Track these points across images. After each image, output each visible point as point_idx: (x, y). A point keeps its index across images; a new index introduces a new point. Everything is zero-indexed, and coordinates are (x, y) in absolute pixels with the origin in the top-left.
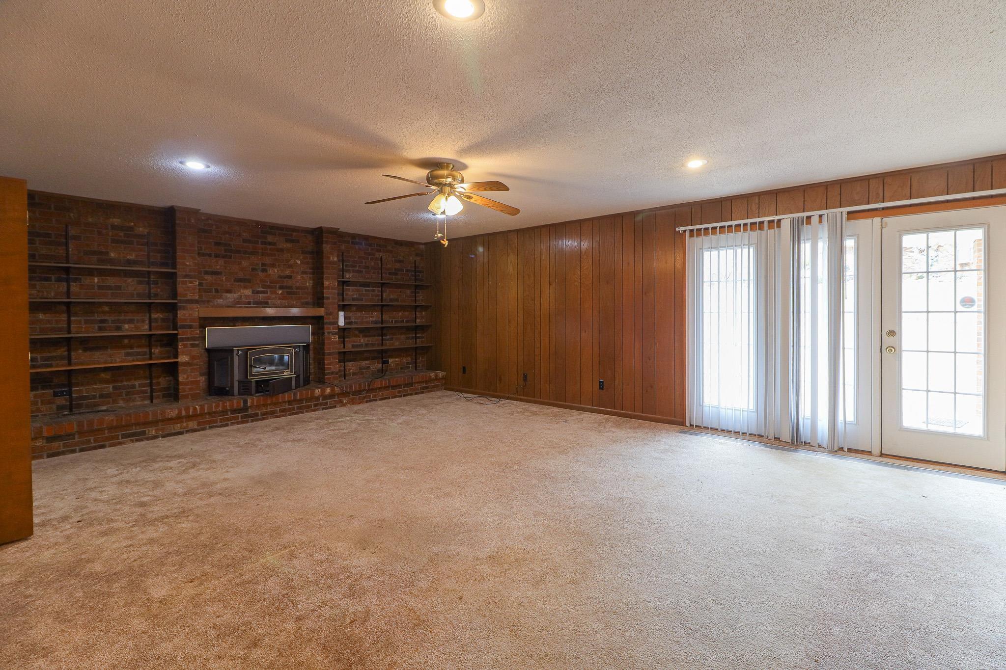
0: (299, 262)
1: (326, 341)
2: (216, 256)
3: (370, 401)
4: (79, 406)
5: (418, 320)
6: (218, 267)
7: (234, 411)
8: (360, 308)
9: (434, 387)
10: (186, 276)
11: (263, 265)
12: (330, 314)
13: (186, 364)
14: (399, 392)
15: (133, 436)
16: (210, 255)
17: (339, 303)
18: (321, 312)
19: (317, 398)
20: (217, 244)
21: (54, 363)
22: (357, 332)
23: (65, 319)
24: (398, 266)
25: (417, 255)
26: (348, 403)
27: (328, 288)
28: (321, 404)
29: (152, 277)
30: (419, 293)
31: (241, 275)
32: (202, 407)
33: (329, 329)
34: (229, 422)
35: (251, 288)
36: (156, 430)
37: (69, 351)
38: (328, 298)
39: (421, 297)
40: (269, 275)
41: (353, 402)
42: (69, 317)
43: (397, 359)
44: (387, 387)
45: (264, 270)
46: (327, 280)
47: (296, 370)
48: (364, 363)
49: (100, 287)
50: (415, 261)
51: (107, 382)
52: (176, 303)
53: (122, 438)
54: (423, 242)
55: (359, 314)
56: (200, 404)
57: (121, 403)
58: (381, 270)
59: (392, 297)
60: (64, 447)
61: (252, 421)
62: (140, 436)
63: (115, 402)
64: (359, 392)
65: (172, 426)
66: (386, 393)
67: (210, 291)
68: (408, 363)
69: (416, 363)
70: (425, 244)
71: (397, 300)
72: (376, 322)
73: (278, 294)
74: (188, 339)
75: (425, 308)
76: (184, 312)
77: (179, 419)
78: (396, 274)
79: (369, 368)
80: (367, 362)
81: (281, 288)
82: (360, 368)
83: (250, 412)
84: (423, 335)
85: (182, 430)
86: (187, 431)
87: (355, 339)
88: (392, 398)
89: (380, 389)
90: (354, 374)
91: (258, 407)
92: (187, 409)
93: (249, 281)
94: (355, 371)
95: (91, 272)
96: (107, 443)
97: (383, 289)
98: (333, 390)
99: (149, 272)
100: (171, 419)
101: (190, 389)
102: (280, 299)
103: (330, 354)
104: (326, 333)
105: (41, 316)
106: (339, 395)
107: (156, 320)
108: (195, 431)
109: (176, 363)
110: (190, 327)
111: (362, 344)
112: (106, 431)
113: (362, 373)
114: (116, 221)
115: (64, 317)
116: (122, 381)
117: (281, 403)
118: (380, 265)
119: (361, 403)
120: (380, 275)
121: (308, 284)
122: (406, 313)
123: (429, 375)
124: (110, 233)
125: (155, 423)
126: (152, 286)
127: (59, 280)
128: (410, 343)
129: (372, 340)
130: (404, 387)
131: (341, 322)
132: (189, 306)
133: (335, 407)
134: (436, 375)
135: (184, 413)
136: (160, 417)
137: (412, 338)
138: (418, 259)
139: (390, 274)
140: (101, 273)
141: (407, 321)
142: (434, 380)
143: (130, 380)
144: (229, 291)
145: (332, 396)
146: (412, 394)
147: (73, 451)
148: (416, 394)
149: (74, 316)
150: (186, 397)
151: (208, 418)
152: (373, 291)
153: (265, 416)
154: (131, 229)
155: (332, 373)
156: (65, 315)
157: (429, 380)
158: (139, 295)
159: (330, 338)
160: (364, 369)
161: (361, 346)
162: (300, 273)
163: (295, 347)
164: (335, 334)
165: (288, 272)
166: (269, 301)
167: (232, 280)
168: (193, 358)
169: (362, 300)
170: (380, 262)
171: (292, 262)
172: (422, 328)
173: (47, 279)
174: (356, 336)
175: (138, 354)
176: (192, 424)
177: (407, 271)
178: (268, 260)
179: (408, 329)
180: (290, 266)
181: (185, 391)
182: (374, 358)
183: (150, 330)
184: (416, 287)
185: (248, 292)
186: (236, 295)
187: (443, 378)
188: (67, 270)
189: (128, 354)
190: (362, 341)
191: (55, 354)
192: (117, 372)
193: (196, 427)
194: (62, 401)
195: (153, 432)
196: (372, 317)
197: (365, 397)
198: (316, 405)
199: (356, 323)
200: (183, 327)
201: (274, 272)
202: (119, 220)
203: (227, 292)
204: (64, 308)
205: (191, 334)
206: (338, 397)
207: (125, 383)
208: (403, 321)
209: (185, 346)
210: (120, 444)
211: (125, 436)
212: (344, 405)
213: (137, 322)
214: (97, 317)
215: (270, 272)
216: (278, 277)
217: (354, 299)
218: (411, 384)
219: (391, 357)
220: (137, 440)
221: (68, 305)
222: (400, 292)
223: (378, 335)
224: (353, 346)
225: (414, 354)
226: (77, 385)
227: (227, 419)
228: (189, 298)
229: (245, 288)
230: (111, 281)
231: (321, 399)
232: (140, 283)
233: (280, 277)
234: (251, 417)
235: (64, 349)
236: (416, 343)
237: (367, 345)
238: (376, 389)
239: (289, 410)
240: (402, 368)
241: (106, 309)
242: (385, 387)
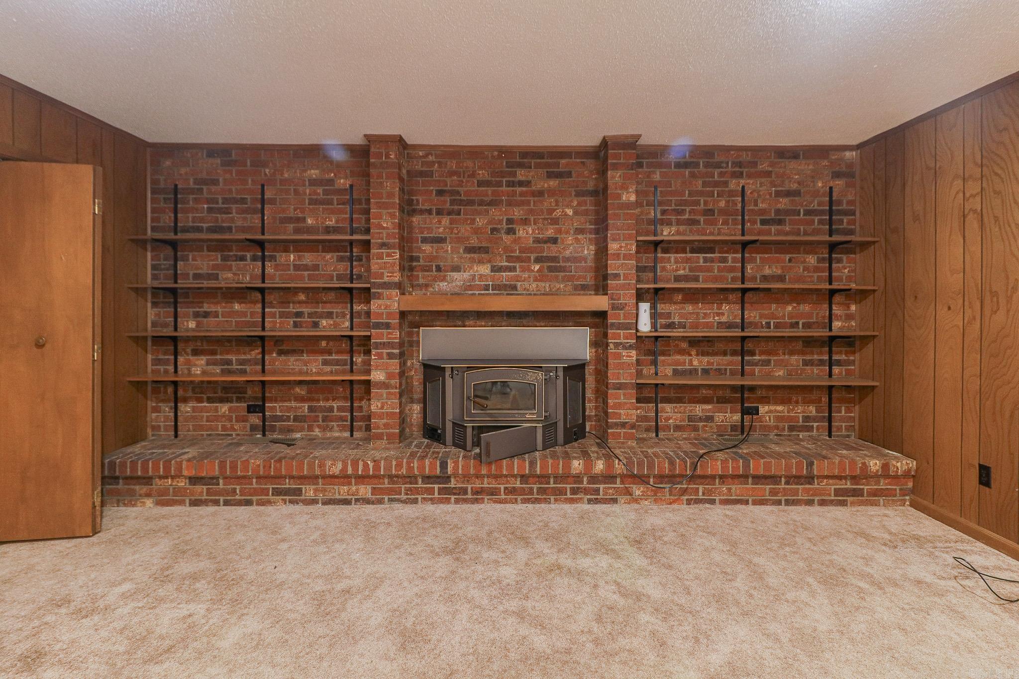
0: (570, 212)
1: (610, 361)
2: (439, 212)
3: (698, 501)
4: (273, 429)
5: (837, 324)
6: (441, 230)
7: (427, 479)
8: (692, 296)
9: (875, 493)
10: (383, 245)
11: (510, 221)
12: (621, 307)
13: (384, 385)
14: (773, 492)
15: (285, 495)
16: (429, 212)
17: (638, 286)
18: (600, 303)
19: (578, 478)
20: (440, 193)
21: (248, 368)
22: (684, 345)
23: (260, 310)
24: (784, 203)
25: (837, 175)
26: (645, 497)
27: (617, 256)
28: (586, 491)
29: (355, 250)
30: (839, 261)
31: (474, 242)
32: (377, 467)
33: (617, 337)
34: (420, 497)
35: (489, 261)
36: (316, 490)
37: (263, 353)
38: (617, 276)
39: (846, 271)
40: (519, 238)
41: (656, 496)
42: (263, 308)
43: (780, 408)
44: (743, 478)
45: (510, 231)
46: (614, 240)
47: (547, 414)
48: (699, 409)
49: (297, 268)
50: (831, 188)
51: (302, 399)
52: (368, 289)
53: (273, 495)
54: (855, 142)
55: (689, 308)
56: (378, 455)
57: (317, 432)
58: (743, 216)
59: (767, 271)
60: (208, 494)
61: (457, 501)
62: (293, 495)
64: (672, 478)
65: (336, 487)
66: (736, 488)
67: (429, 270)
68: (807, 419)
69: (830, 419)
70: (859, 147)
71: (781, 278)
72: (729, 326)
73: (533, 271)
74: (384, 345)
75: (861, 295)
76: (380, 302)
77: (344, 478)
78: (780, 222)
79: (710, 419)
80: (709, 407)
81: (538, 260)
82: (690, 419)
83: (453, 484)
84: (852, 358)
85: (350, 497)
86: (357, 500)
87: (678, 357)
88: (755, 503)
89: (723, 478)
90: (678, 428)
91: (466, 477)
92: (355, 464)
93: (486, 250)
94: (678, 423)
95: (285, 246)
96: (254, 498)
97: (747, 255)
98: (609, 466)
99: (351, 243)
100: (333, 477)
101: (386, 426)
102: (536, 280)
103: (620, 387)
104: (611, 346)
105: (237, 307)
106: (623, 477)
107: (359, 313)
108: (367, 501)
109: (368, 382)
110: (387, 326)
111: (696, 370)
113: (696, 429)
114: (314, 173)
115: (258, 308)
116: (318, 400)
117: (506, 476)
118: (740, 205)
119: (674, 502)
120: (740, 227)
121: (586, 252)
122: (805, 308)
123: (864, 464)
124: (308, 191)
125: (312, 479)
126: (354, 263)
127: (254, 259)
128: (816, 375)
129: (717, 361)
130: (787, 483)
131: (645, 325)
132: (386, 292)
133: (615, 501)
134: (885, 466)
135: (350, 471)
136: (317, 472)
137: (821, 362)
138: (839, 184)
139: (763, 222)
140: (300, 246)
141: (807, 326)
142: (876, 477)
143: (327, 400)
144: (457, 269)
145: (609, 478)
146: (810, 503)
147: (216, 503)
148: (823, 503)
149: (269, 307)
150: (379, 437)
151: (386, 484)
152: (724, 260)
153: (479, 495)
154: (331, 182)
155: (623, 425)
156: (260, 305)
157: (865, 475)
158: (340, 278)
159: (618, 356)
160: (700, 419)
161: (693, 372)
162: (572, 232)
163: (548, 370)
164: (631, 347)
165: (550, 232)
166: (519, 284)
167: (461, 251)
168: (390, 376)
169: (696, 279)
170: (740, 199)
171: (558, 213)
172: (849, 342)
173: (243, 258)
174: (682, 352)
175: (337, 363)
176: (365, 491)
177: (808, 212)
178: (517, 213)
179: (809, 343)
180: (555, 221)
181: (378, 428)
182: (722, 400)
183: (352, 329)
184: (833, 247)
185: (485, 269)
186: (466, 275)
187: (907, 474)
188: (261, 244)
189: (325, 363)
190: (695, 363)
191: (248, 357)
192: (315, 388)
193: (369, 495)
194: (255, 419)
195: (309, 491)
196: (718, 314)
197: (684, 492)
198: (574, 491)
199: (682, 326)
200: (378, 326)
201: (526, 233)
202: (317, 171)
203: (452, 271)
204: (259, 296)
205: (390, 338)
206: (622, 482)
207: (322, 404)
208: (797, 323)
209: (380, 356)
210: (269, 503)
211: (278, 492)
212: (636, 501)
213: (337, 317)
214: (292, 309)
215: (521, 233)
216: (534, 241)
217: (678, 279)
218: (810, 479)
219: (765, 400)
220: (291, 502)
221: (262, 291)
222: (790, 261)
223: (734, 353)
224: (676, 372)
225: (825, 399)
226: (272, 400)
227: (417, 491)
228: (386, 279)
229: (481, 262)
230: (308, 258)
231: (585, 479)
232: (341, 259)
233: (537, 241)
234: (455, 494)
235: (257, 351)
236: (830, 375)
237: (706, 372)
238: (713, 477)
239: (522, 492)
240: (791, 428)
241: (302, 297)
242: (735, 477)
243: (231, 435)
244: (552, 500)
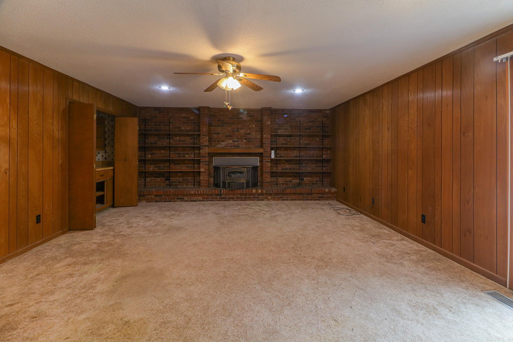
0: (254, 126)
1: (264, 166)
2: (218, 126)
3: (284, 200)
4: (172, 185)
5: (324, 156)
6: (219, 131)
7: (216, 195)
8: (286, 149)
9: (328, 197)
10: (204, 135)
11: (237, 128)
12: (267, 152)
13: (204, 172)
14: (303, 197)
15: (179, 199)
16: (216, 126)
17: (271, 146)
18: (261, 151)
19: (254, 194)
20: (219, 121)
21: (165, 168)
22: (284, 162)
23: (169, 153)
24: (310, 124)
25: (324, 117)
26: (271, 199)
27: (266, 138)
28: (256, 198)
29: (195, 136)
30: (325, 139)
31: (228, 134)
32: (203, 192)
33: (266, 159)
34: (214, 200)
35: (232, 139)
36: (188, 198)
37: (170, 164)
38: (266, 144)
39: (327, 142)
40: (240, 133)
41: (274, 199)
42: (170, 152)
43: (309, 178)
44: (295, 194)
45: (238, 131)
46: (265, 134)
47: (247, 179)
48: (288, 179)
49: (179, 141)
50: (323, 120)
51: (180, 177)
52: (200, 147)
53: (176, 199)
54: (328, 109)
55: (286, 152)
56: (203, 190)
57: (185, 186)
58: (300, 127)
59: (306, 142)
60: (160, 199)
61: (224, 201)
62: (182, 200)
63: (183, 185)
64: (278, 194)
65: (193, 197)
66: (294, 197)
67: (216, 141)
68: (316, 181)
69: (322, 181)
70: (329, 110)
71: (310, 144)
72: (296, 157)
73: (244, 142)
74: (204, 162)
75: (328, 149)
76: (203, 150)
77: (195, 195)
78: (309, 129)
79: (291, 181)
80: (291, 178)
81: (245, 139)
82: (286, 181)
83: (223, 196)
84: (328, 165)
85: (196, 200)
86: (198, 201)
87: (283, 165)
88: (298, 200)
89: (290, 194)
91: (226, 194)
92: (198, 192)
93: (231, 136)
94: (283, 183)
95: (176, 135)
96: (172, 200)
97: (301, 138)
98: (262, 191)
99: (194, 134)
100: (192, 194)
101: (205, 183)
102: (244, 144)
103: (266, 172)
104: (264, 162)
105: (162, 151)
107: (196, 153)
108: (201, 201)
109: (200, 172)
110: (205, 157)
111: (287, 168)
112: (172, 196)
113: (287, 184)
114: (184, 115)
115: (168, 152)
116: (185, 177)
117: (236, 194)
118: (299, 125)
119: (278, 200)
120: (299, 130)
121: (258, 137)
122: (316, 152)
123: (324, 190)
124: (182, 120)
125: (187, 195)
126: (195, 140)
127: (167, 138)
128: (318, 170)
129: (293, 166)
130: (306, 195)
131: (273, 156)
132: (204, 148)
133: (263, 200)
134: (329, 191)
135: (197, 193)
136: (188, 193)
137: (320, 166)
138: (325, 119)
139: (305, 129)
140: (179, 135)
141: (317, 157)
142: (327, 193)
143: (187, 177)
144: (223, 141)
145: (262, 194)
146: (312, 200)
147: (162, 201)
148: (315, 200)
149: (171, 152)
150: (203, 186)
151: (206, 197)
152: (295, 139)
153: (229, 199)
154: (188, 117)
155: (267, 182)
156: (169, 151)
157: (324, 193)
158: (191, 144)
159: (266, 164)
160: (289, 182)
161: (286, 169)
162: (254, 131)
163: (247, 168)
164: (269, 162)
165: (249, 131)
166: (240, 145)
167: (224, 137)
168: (205, 170)
169: (287, 144)
170: (299, 123)
171: (251, 126)
172: (328, 161)
173: (164, 138)
174: (284, 164)
175: (190, 167)
176: (200, 198)
177: (317, 127)
178: (240, 126)
179: (317, 161)
180: (250, 129)
181: (202, 183)
182: (295, 177)
183: (194, 158)
184: (323, 136)
185: (231, 141)
186: (226, 143)
187: (335, 193)
188: (169, 135)
189: (187, 167)
190: (287, 166)
191: (166, 165)
192: (184, 173)
193: (201, 199)
194: (167, 182)
195: (186, 198)
196: (293, 154)
197: (281, 198)
198: (253, 198)
199: (284, 157)
200: (202, 157)
201: (242, 131)
202: (185, 115)
203: (222, 142)
204: (168, 149)
205: (205, 160)
206: (265, 195)
207: (186, 178)
208: (314, 156)
209: (203, 165)
210: (176, 201)
211: (178, 199)
212: (269, 200)
213: (190, 154)
214: (178, 152)
215: (241, 132)
216: (244, 134)
217: (283, 144)
218: (312, 194)
219: (305, 176)
220: (181, 201)
221: (169, 147)
222: (312, 139)
223: (298, 164)
224: (282, 169)
225: (321, 176)
226: (173, 177)
227: (213, 198)
228: (205, 144)
229: (230, 139)
230: (182, 138)
231: (256, 195)
232: (191, 139)
233: (245, 134)
234: (223, 199)
235: (168, 164)
236: (322, 169)
237: (290, 169)
238: (288, 194)
239: (240, 198)
240: (312, 184)
241: (180, 149)
242: (293, 194)
243: (160, 187)
244: (248, 200)
